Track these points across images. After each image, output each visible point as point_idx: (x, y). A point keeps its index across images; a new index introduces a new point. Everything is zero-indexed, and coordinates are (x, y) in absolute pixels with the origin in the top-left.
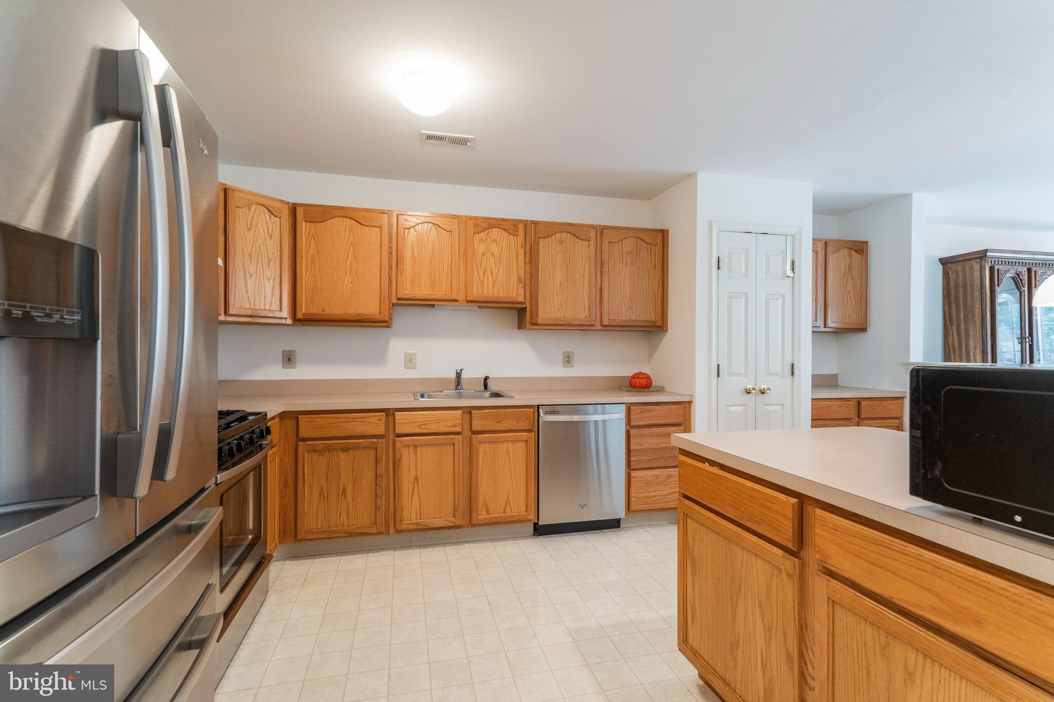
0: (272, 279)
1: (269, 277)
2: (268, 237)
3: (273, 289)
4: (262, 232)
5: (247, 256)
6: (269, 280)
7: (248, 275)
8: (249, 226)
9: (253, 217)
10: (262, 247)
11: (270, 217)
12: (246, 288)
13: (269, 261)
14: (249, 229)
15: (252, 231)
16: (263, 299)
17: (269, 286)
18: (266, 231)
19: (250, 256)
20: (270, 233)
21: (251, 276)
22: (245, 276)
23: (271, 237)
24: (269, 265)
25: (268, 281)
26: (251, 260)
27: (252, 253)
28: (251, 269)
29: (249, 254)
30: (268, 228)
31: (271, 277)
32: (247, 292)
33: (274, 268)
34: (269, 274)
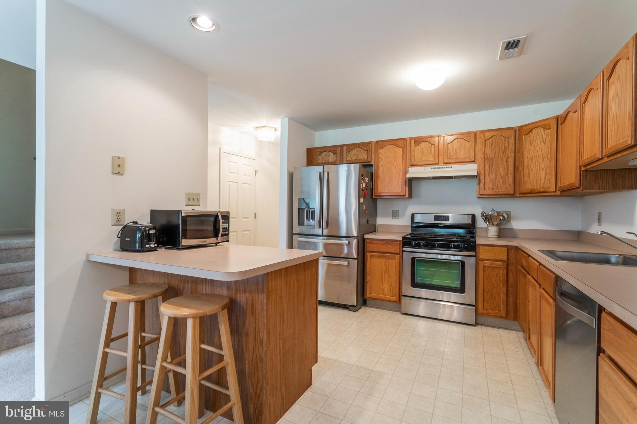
0: (545, 169)
1: (543, 168)
2: (543, 144)
3: (546, 174)
4: (539, 143)
5: (530, 159)
6: (543, 169)
7: (530, 170)
8: (531, 142)
9: (534, 136)
10: (539, 151)
11: (544, 131)
12: (529, 177)
13: (543, 158)
14: (531, 144)
15: (533, 145)
16: (539, 182)
17: (543, 174)
18: (542, 141)
19: (532, 159)
20: (544, 141)
21: (532, 170)
22: (529, 171)
23: (544, 143)
24: (543, 160)
25: (542, 171)
26: (532, 161)
27: (533, 157)
28: (532, 166)
29: (531, 158)
30: (543, 139)
31: (544, 168)
32: (530, 180)
33: (546, 162)
34: (543, 166)
